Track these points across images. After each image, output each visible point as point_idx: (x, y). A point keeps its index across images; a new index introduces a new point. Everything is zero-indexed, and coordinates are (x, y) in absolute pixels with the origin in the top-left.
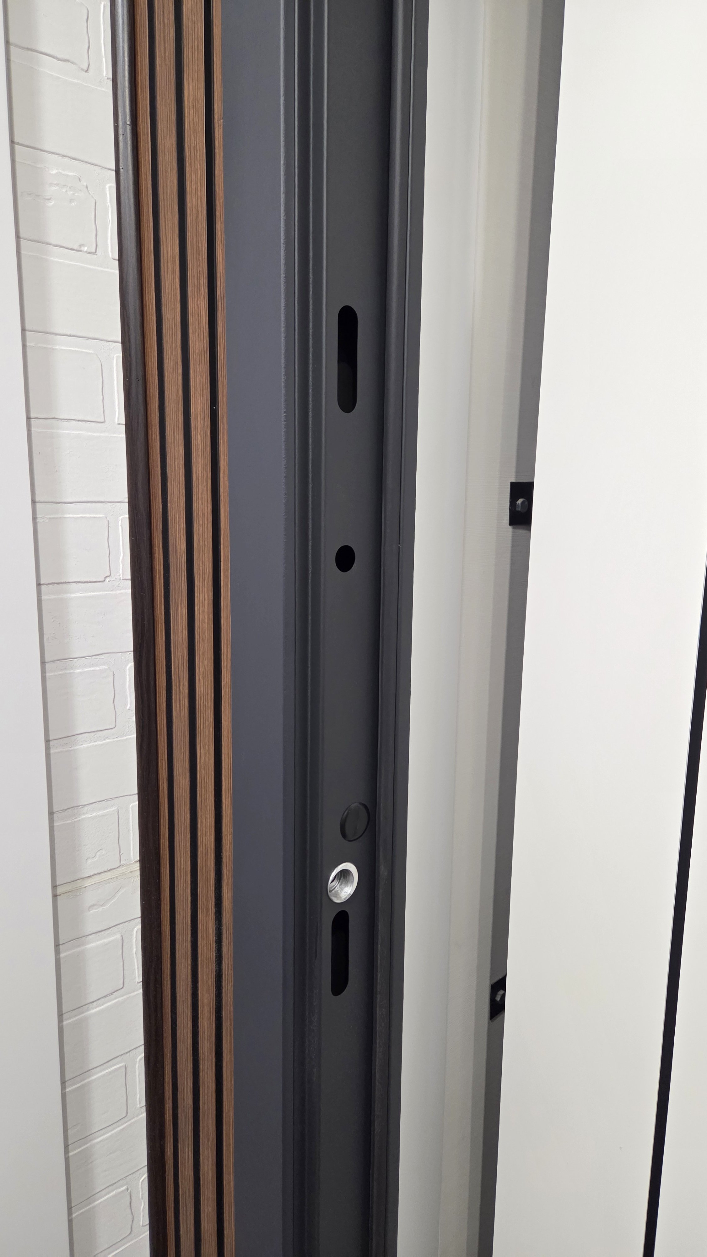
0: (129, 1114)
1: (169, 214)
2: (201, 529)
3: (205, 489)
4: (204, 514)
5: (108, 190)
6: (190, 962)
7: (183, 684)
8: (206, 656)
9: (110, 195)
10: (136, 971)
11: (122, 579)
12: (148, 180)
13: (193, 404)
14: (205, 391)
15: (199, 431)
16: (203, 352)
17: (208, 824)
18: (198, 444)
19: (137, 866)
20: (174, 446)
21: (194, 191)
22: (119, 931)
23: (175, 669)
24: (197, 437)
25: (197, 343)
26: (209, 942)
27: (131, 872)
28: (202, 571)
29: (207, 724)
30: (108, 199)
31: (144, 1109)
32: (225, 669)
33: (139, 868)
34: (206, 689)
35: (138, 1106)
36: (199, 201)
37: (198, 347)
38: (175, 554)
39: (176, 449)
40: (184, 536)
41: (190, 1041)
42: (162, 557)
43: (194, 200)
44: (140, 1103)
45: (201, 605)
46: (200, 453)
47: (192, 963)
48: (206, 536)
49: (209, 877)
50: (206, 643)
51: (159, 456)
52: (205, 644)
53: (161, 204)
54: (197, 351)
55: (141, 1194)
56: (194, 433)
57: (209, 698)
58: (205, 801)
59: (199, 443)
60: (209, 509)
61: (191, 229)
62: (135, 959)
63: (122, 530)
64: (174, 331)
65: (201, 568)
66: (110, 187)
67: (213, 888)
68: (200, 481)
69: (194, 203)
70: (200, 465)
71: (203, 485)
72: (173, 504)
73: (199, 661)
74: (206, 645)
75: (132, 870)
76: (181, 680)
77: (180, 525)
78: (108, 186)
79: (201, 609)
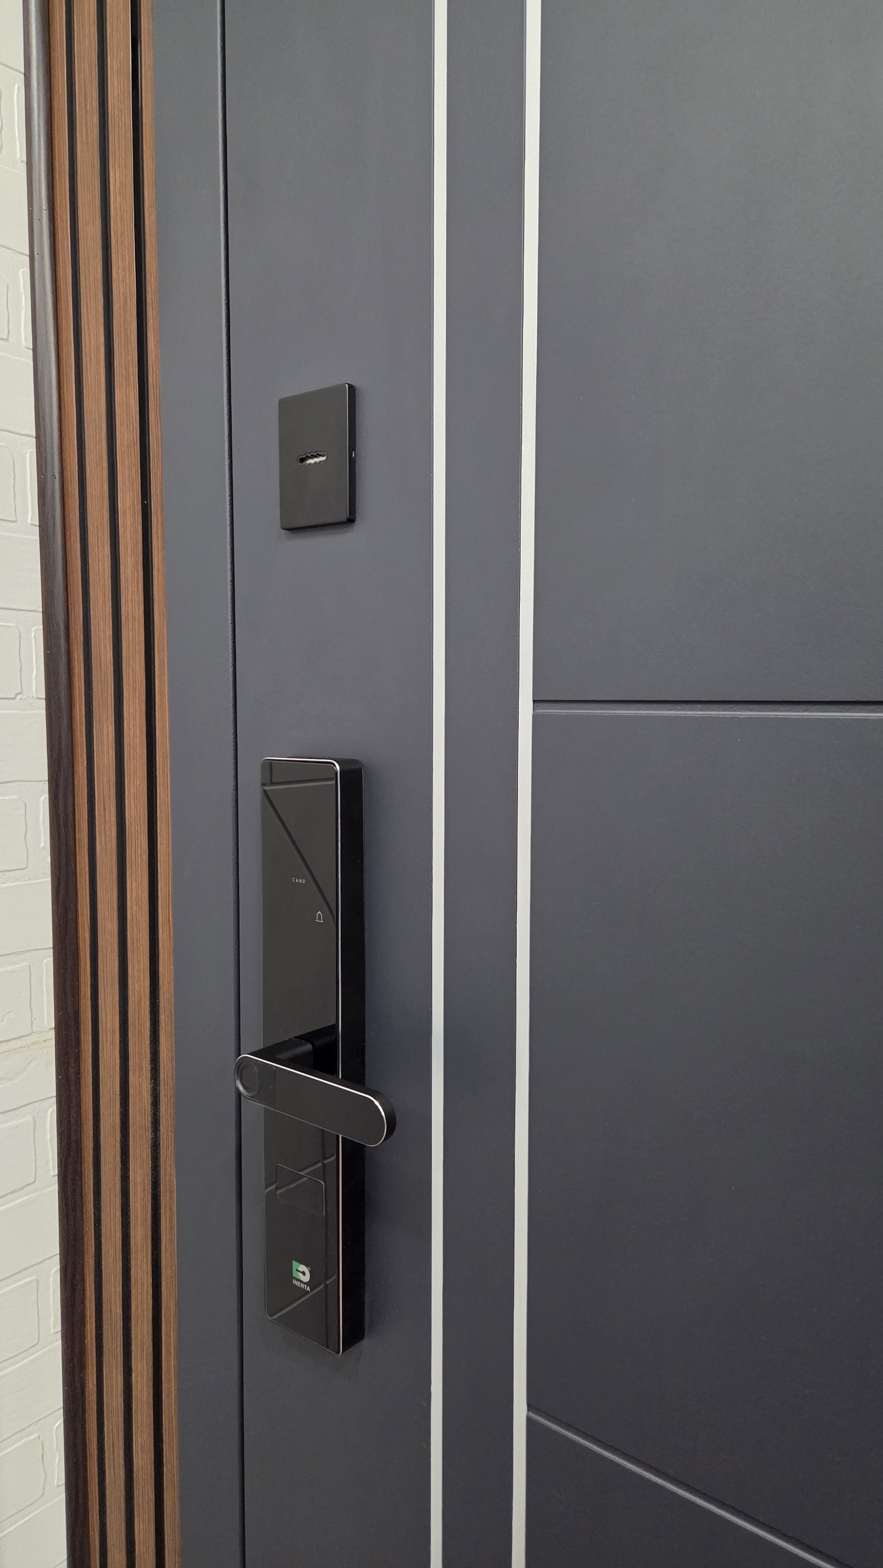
0: (40, 1342)
1: (92, 301)
2: (131, 634)
3: (136, 590)
4: (134, 618)
5: (21, 275)
6: (118, 1138)
7: (109, 811)
8: (138, 776)
9: (24, 280)
10: (51, 1162)
11: (35, 697)
12: (67, 268)
13: (120, 499)
14: (135, 485)
15: (128, 528)
16: (132, 443)
17: (142, 967)
18: (127, 542)
19: (52, 1034)
20: (98, 547)
21: (121, 279)
22: (30, 1112)
23: (99, 796)
24: (125, 534)
25: (126, 434)
26: (143, 1107)
27: (45, 1041)
28: (132, 681)
29: (139, 853)
30: (22, 285)
31: (60, 1335)
32: (161, 786)
33: (54, 1036)
34: (138, 812)
35: (52, 1331)
36: (128, 287)
37: (127, 438)
38: (99, 666)
39: (100, 549)
40: (110, 644)
41: (119, 1235)
42: (82, 672)
43: (121, 287)
44: (54, 1328)
45: (132, 718)
46: (129, 550)
47: (121, 1139)
48: (137, 642)
49: (142, 1030)
50: (138, 760)
51: (79, 559)
52: (136, 761)
53: (83, 291)
54: (126, 443)
55: (55, 1444)
56: (122, 530)
57: (142, 822)
58: (137, 941)
59: (129, 541)
60: (140, 611)
61: (119, 318)
62: (50, 1148)
63: (35, 642)
64: (97, 424)
65: (131, 678)
66: (23, 272)
67: (148, 1042)
68: (130, 581)
69: (122, 290)
70: (129, 565)
71: (133, 586)
72: (97, 610)
73: (129, 782)
74: (138, 763)
75: (46, 1039)
76: (107, 808)
77: (105, 633)
78: (21, 271)
79: (132, 722)
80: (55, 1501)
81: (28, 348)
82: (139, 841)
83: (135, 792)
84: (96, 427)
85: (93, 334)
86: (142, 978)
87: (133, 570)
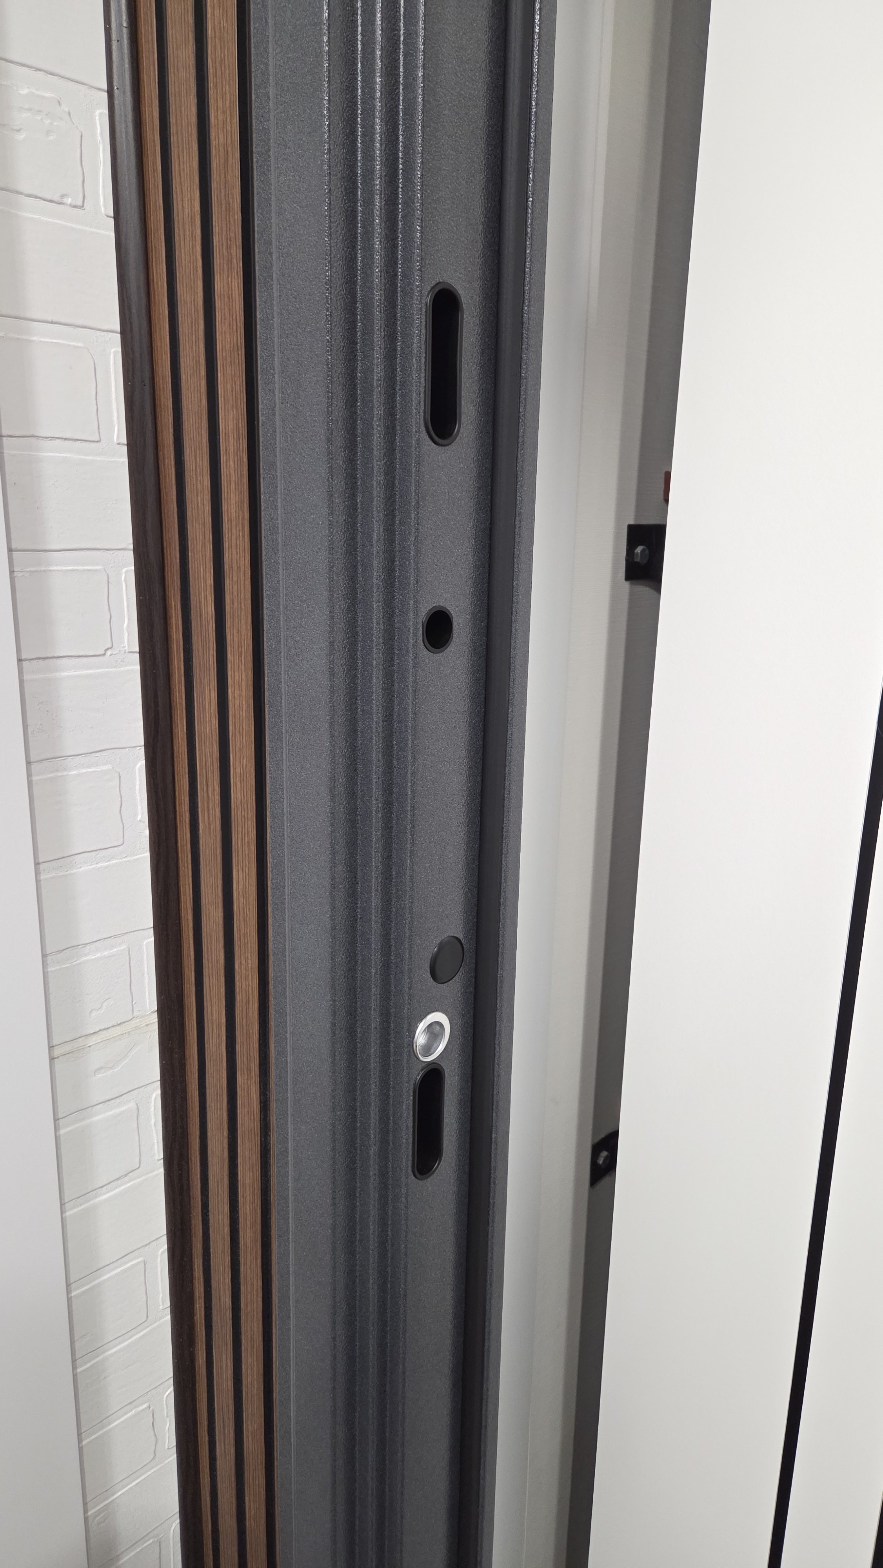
80: (166, 1462)
81: (108, 216)
82: (246, 828)
83: (242, 772)
84: (192, 323)
85: (186, 199)
86: (250, 977)
87: (237, 510)
